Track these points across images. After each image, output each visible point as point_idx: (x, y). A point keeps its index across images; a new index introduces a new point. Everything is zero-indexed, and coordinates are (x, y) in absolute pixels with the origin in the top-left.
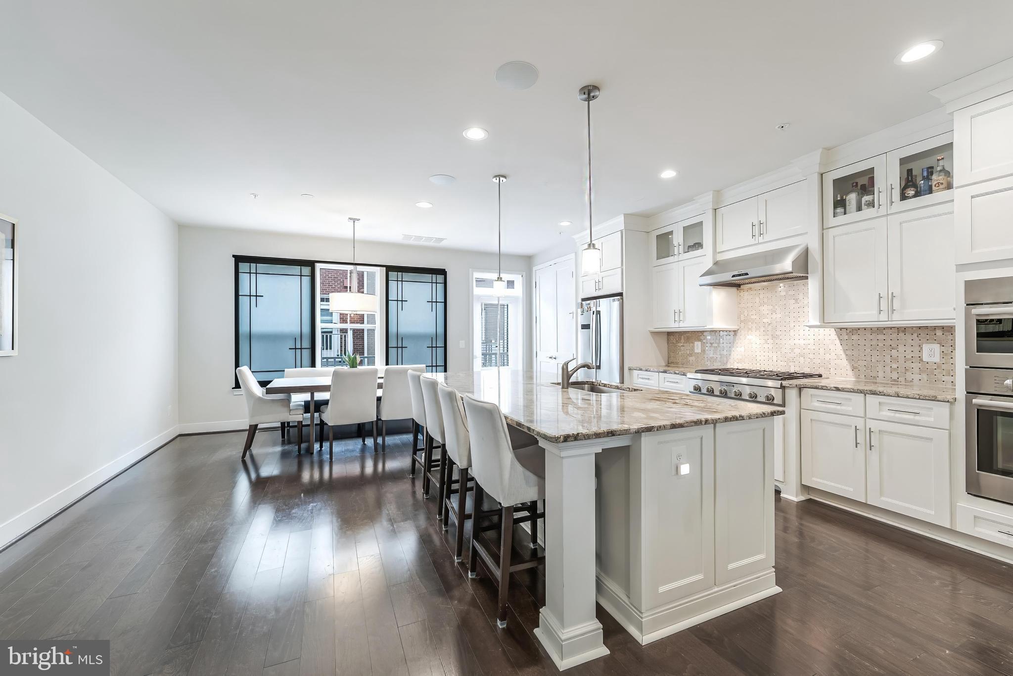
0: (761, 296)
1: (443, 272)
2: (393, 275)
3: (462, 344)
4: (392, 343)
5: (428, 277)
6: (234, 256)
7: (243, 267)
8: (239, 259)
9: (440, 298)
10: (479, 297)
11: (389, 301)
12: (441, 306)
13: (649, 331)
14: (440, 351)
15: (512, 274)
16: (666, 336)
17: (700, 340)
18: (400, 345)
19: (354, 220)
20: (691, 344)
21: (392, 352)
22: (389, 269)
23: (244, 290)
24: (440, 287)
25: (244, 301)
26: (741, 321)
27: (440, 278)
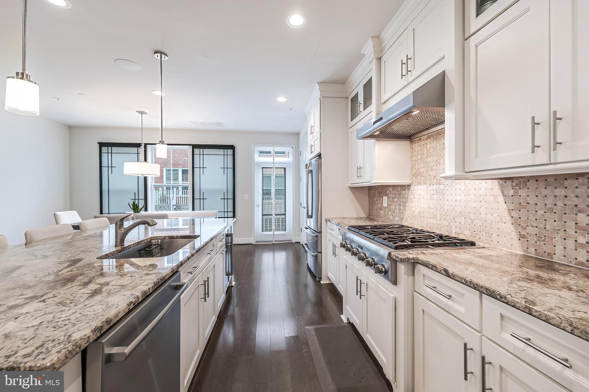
0: (428, 146)
1: (232, 147)
2: (197, 151)
3: (246, 197)
4: (197, 196)
5: (221, 151)
6: (98, 143)
7: (104, 149)
8: (102, 145)
9: (230, 165)
10: (259, 164)
11: (195, 168)
12: (230, 171)
13: (348, 186)
14: (230, 202)
15: (284, 146)
16: (367, 191)
17: (386, 195)
18: (202, 197)
19: (142, 113)
20: (382, 199)
21: (197, 202)
22: (195, 147)
23: (105, 163)
24: (230, 158)
25: (105, 170)
26: (413, 175)
27: (230, 152)
